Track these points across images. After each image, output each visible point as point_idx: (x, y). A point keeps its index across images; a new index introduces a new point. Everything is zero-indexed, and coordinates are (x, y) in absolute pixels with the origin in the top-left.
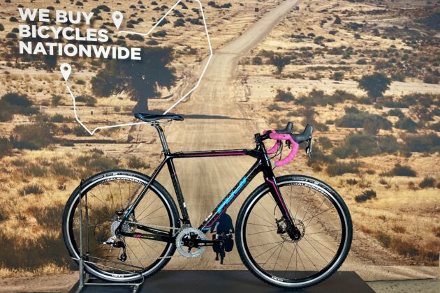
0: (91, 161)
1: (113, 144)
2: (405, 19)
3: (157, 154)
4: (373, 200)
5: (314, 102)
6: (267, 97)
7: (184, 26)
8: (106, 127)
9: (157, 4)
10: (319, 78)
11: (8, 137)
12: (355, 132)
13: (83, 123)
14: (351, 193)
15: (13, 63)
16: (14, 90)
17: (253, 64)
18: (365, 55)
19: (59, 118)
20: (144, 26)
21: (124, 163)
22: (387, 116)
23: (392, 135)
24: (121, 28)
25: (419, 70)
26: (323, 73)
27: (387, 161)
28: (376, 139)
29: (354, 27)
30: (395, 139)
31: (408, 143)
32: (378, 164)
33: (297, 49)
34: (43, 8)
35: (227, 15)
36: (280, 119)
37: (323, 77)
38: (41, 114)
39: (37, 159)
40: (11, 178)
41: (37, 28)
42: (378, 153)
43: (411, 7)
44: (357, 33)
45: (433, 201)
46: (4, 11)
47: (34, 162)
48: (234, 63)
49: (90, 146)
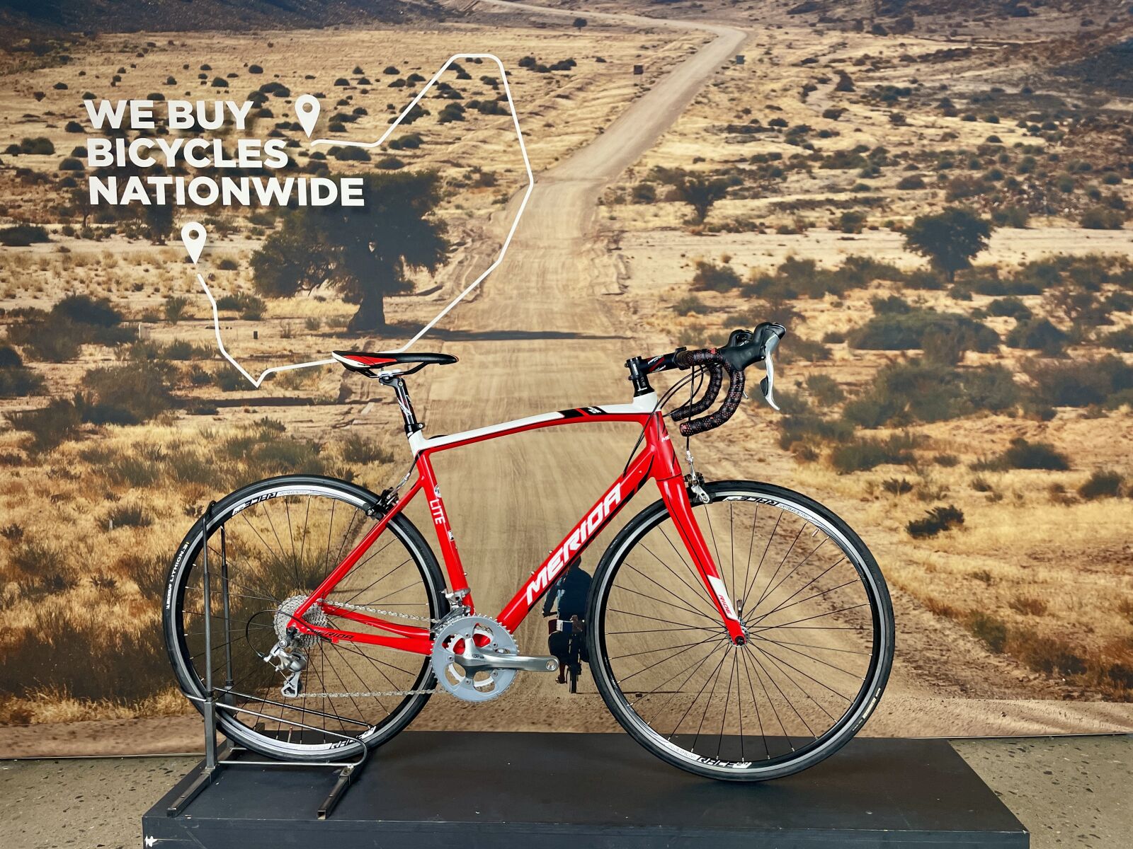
0: (256, 447)
1: (308, 407)
2: (1021, 68)
4: (955, 531)
5: (793, 287)
6: (672, 280)
7: (462, 119)
8: (289, 368)
9: (397, 72)
10: (802, 227)
11: (70, 396)
12: (901, 361)
13: (237, 359)
14: (898, 513)
15: (77, 227)
16: (80, 290)
17: (636, 203)
18: (920, 166)
19: (182, 350)
20: (368, 126)
21: (333, 449)
22: (985, 315)
23: (999, 365)
24: (317, 133)
25: (1065, 196)
26: (811, 215)
27: (987, 432)
28: (958, 376)
29: (889, 96)
30: (1008, 375)
31: (1045, 386)
32: (966, 440)
33: (743, 160)
34: (140, 97)
35: (567, 87)
36: (706, 334)
37: (813, 225)
38: (143, 341)
39: (136, 445)
40: (80, 490)
41: (127, 145)
42: (964, 412)
43: (1038, 36)
44: (895, 111)
45: (1118, 534)
46: (54, 108)
47: (130, 452)
48: (587, 203)
49: (255, 412)
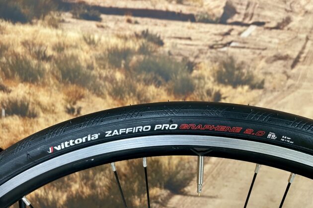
0: (134, 59)
1: (188, 24)
3: (286, 58)
21: (206, 69)
39: (25, 44)
47: (20, 50)
49: (136, 23)
